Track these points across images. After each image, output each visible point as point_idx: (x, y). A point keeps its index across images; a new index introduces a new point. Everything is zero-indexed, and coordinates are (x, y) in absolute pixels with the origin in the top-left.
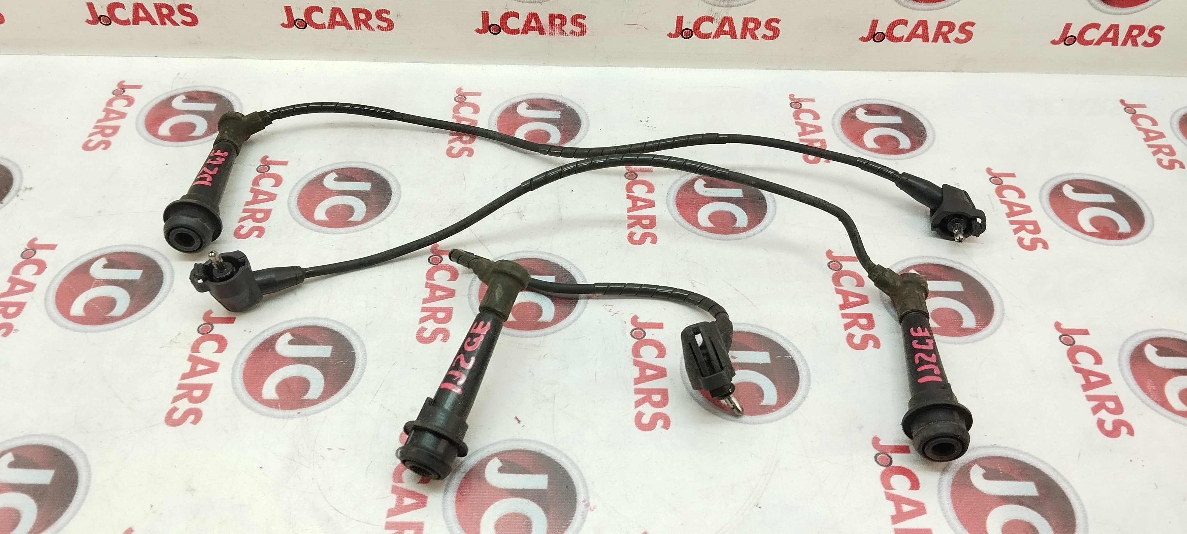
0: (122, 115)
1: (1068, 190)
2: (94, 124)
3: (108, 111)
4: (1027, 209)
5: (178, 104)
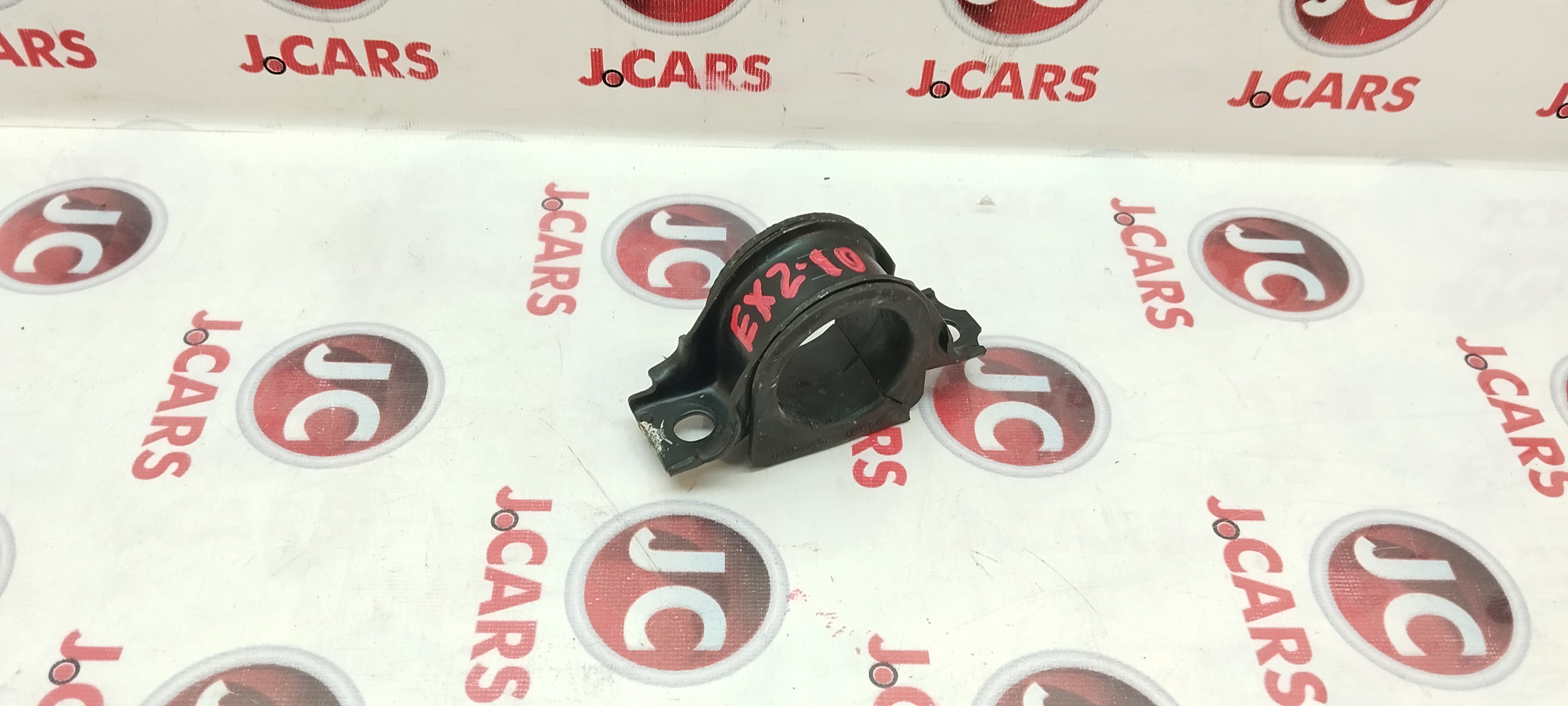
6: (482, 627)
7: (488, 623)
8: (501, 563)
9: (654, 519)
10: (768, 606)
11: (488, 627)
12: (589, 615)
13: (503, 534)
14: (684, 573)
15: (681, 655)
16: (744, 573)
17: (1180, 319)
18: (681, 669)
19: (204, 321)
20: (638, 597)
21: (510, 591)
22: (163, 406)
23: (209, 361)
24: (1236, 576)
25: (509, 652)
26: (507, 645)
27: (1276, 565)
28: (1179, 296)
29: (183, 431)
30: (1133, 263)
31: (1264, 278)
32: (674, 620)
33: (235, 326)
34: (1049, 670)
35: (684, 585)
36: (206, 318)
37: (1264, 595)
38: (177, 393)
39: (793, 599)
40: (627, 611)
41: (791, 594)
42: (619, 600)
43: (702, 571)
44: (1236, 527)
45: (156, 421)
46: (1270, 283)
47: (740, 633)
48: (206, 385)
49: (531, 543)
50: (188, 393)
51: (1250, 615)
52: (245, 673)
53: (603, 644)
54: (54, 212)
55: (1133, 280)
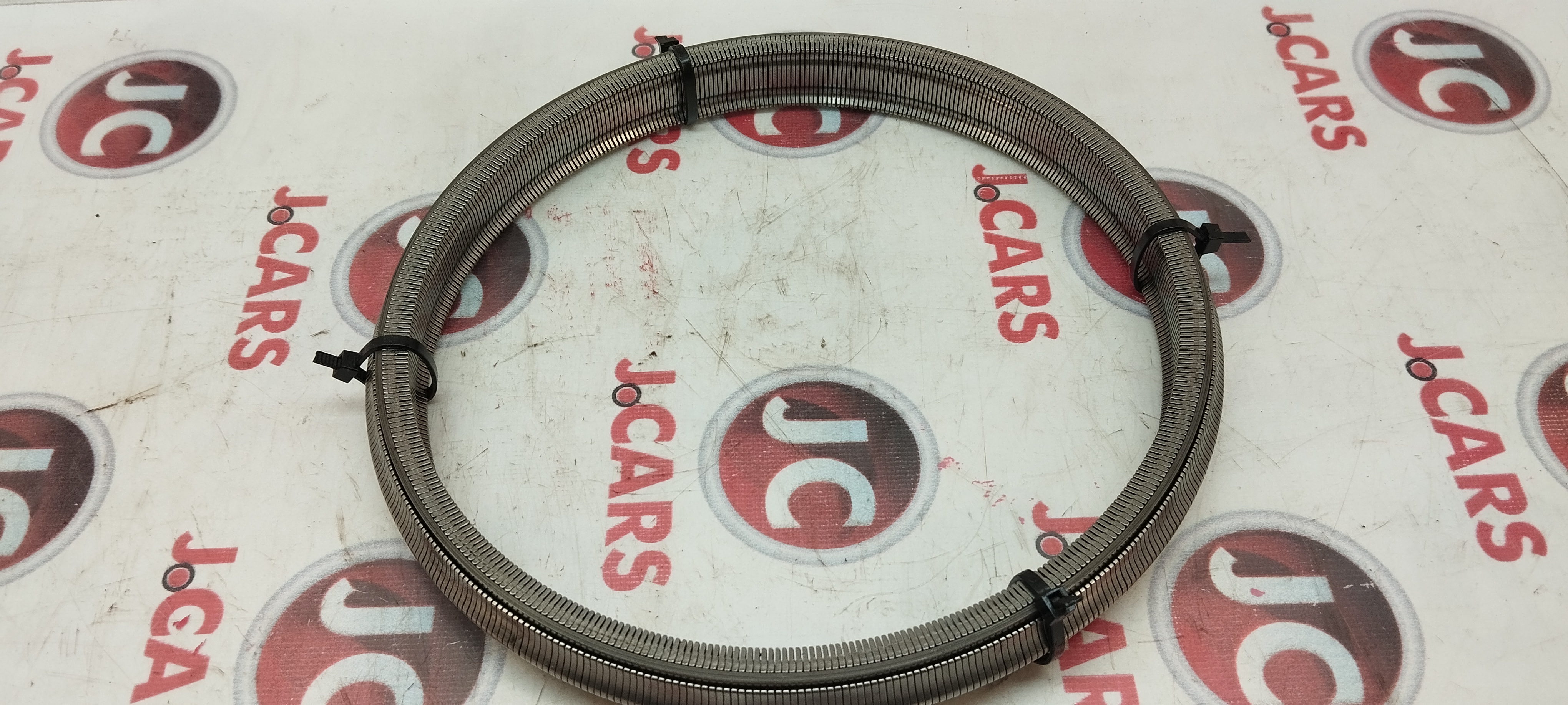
6: (614, 510)
7: (620, 505)
8: (628, 441)
9: (786, 387)
10: (918, 477)
11: (620, 510)
12: (726, 492)
13: (626, 410)
14: (824, 444)
15: (830, 532)
16: (889, 442)
17: (1351, 139)
18: (831, 547)
19: (287, 198)
20: (777, 471)
21: (640, 471)
22: (254, 291)
23: (297, 241)
24: (1435, 420)
25: (645, 536)
26: (642, 528)
27: (1479, 406)
28: (1347, 112)
29: (277, 316)
30: (1292, 78)
31: (1440, 87)
32: (820, 494)
33: (320, 201)
34: (1235, 533)
35: (825, 457)
36: (289, 195)
37: (1470, 440)
38: (267, 277)
39: (944, 467)
40: (767, 486)
41: (943, 462)
42: (757, 475)
43: (843, 441)
44: (1433, 367)
45: (248, 307)
46: (1449, 93)
47: (891, 506)
48: (297, 266)
49: (657, 418)
50: (278, 275)
51: (1455, 462)
52: (369, 569)
53: (745, 522)
54: (117, 89)
55: (1294, 97)
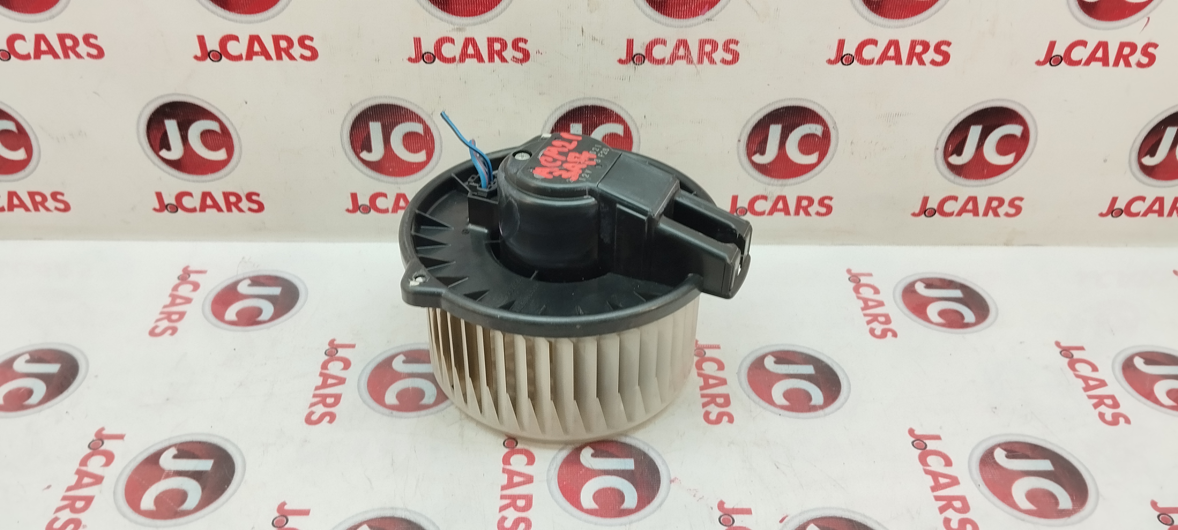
0: (188, 301)
1: (1139, 363)
2: (160, 309)
3: (174, 297)
4: (1102, 384)
5: (243, 288)
